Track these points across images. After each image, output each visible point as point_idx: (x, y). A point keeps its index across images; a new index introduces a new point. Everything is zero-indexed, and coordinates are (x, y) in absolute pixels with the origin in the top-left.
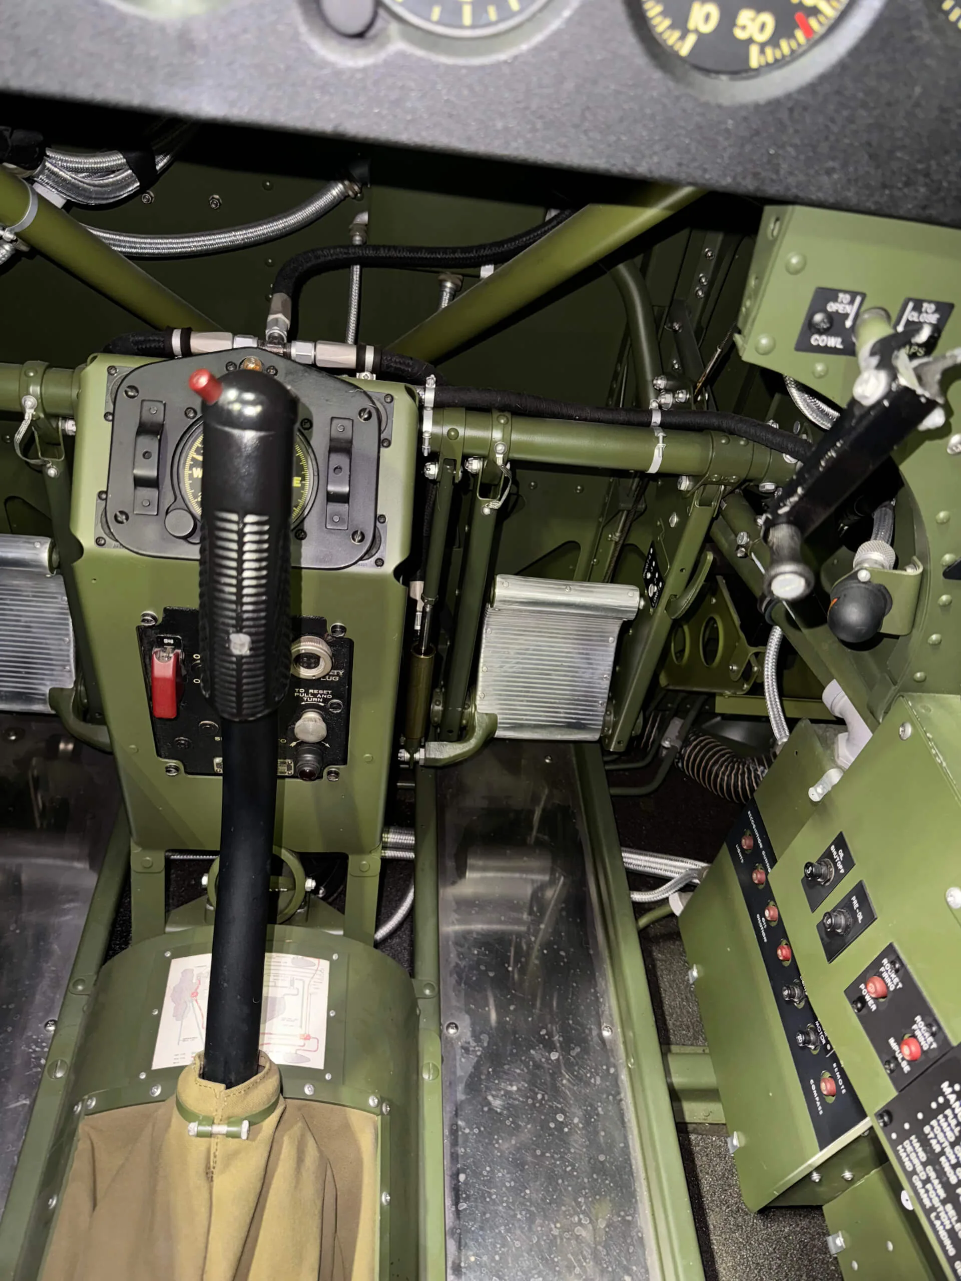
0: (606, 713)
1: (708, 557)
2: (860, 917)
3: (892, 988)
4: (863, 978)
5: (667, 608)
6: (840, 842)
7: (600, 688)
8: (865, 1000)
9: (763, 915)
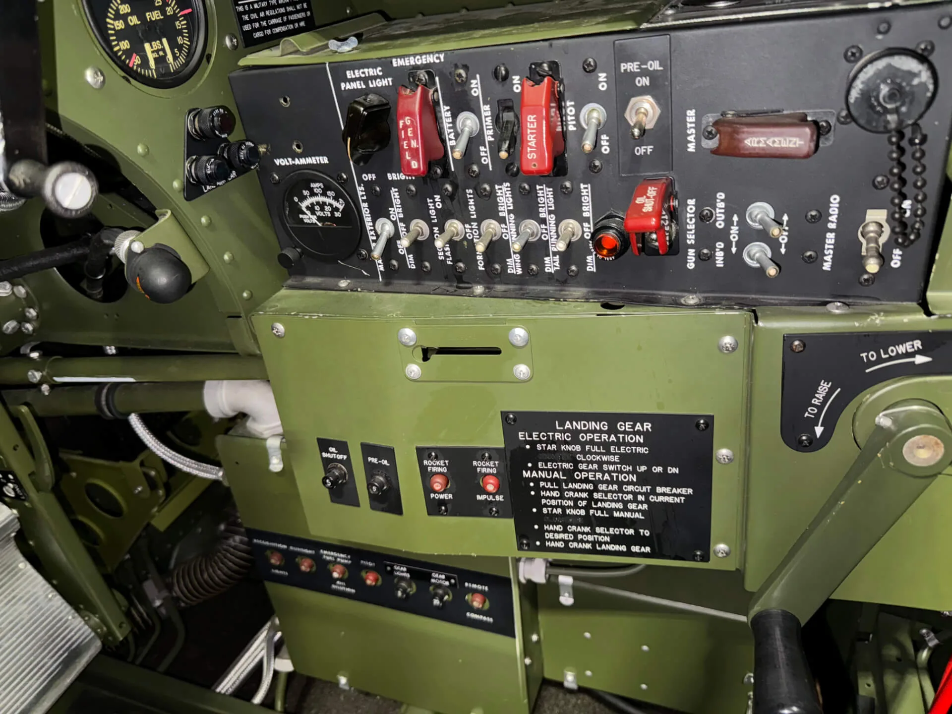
0: (85, 620)
1: (23, 411)
2: (385, 462)
3: (445, 470)
4: (428, 489)
5: (38, 490)
6: (324, 445)
7: (58, 608)
8: (442, 500)
9: (334, 581)
